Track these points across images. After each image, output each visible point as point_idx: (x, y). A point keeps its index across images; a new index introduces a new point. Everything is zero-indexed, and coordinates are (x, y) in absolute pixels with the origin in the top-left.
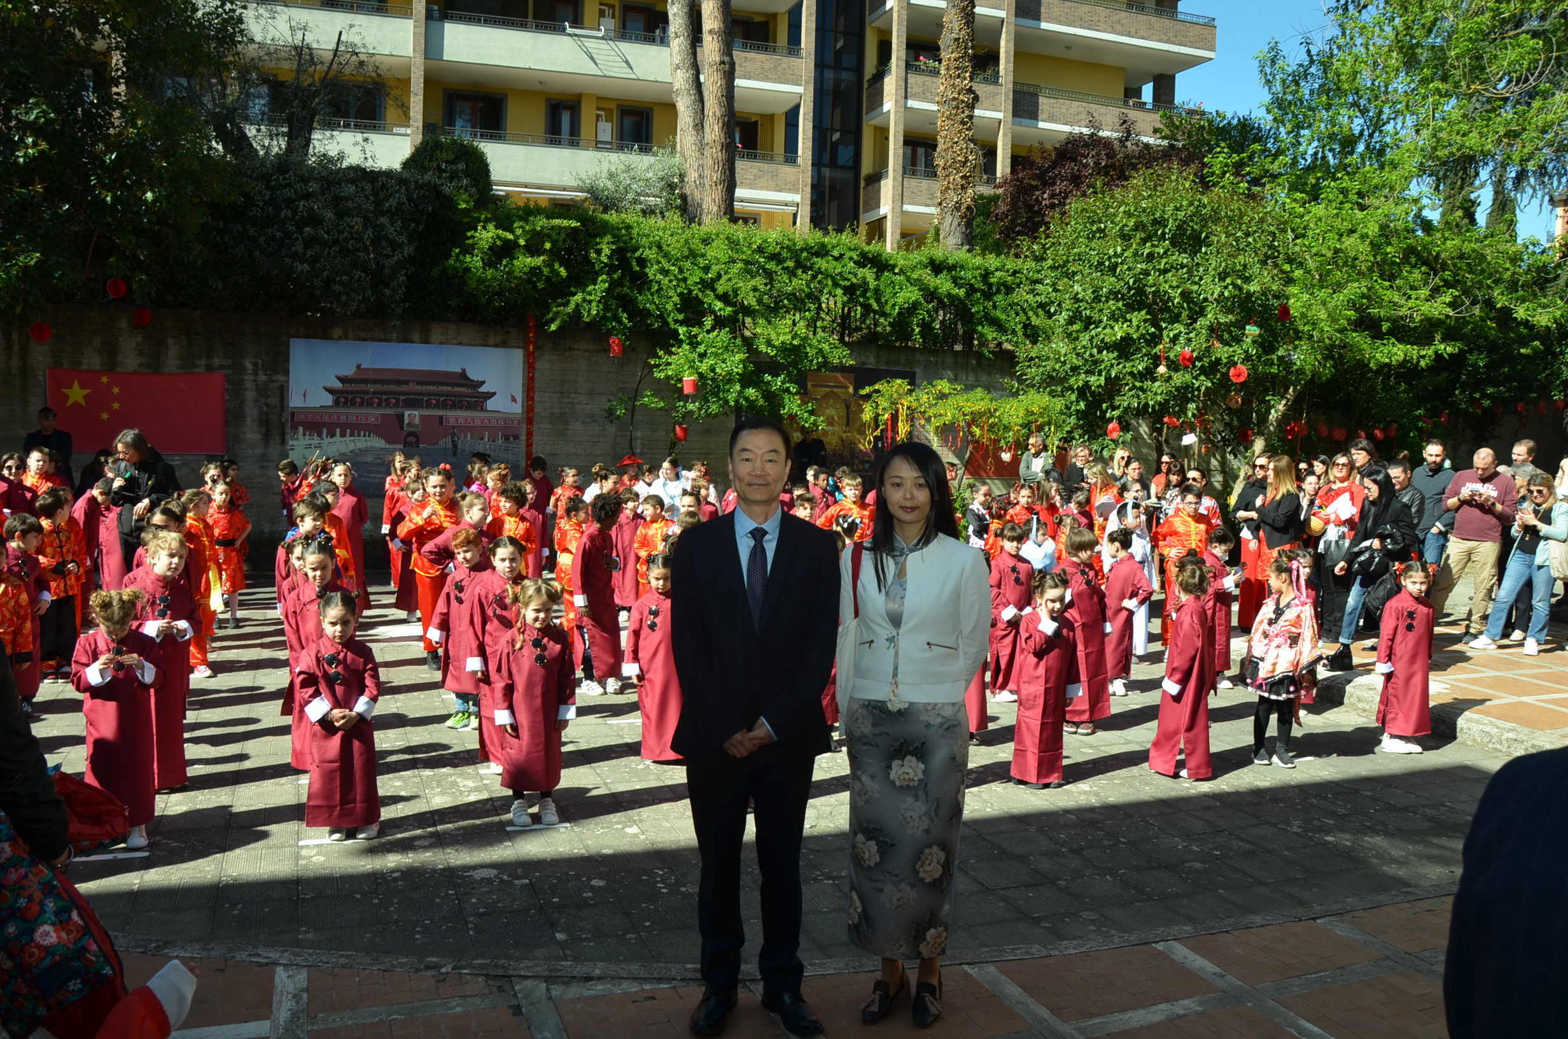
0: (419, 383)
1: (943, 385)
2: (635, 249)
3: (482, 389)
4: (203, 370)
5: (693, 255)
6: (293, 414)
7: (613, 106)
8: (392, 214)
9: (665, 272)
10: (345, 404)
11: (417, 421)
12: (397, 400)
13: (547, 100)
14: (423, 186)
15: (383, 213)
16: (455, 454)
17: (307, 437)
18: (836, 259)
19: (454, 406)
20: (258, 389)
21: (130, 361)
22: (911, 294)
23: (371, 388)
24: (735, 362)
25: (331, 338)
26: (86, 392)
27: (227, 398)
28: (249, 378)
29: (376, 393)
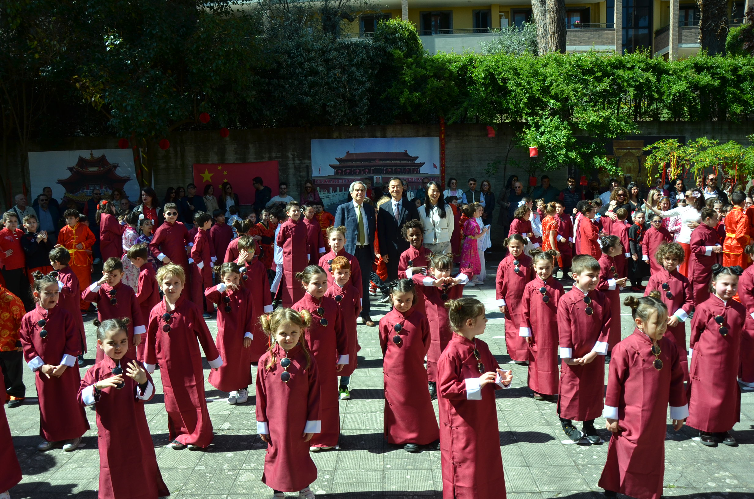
0: (381, 160)
1: (703, 141)
2: (500, 73)
3: (417, 161)
4: (267, 160)
5: (536, 74)
6: (314, 180)
7: (508, 9)
8: (358, 66)
9: (519, 85)
10: (341, 174)
11: (381, 181)
12: (369, 170)
13: (473, 11)
14: (376, 49)
15: (353, 65)
17: (322, 193)
18: (629, 69)
19: (401, 172)
20: (295, 168)
21: (231, 158)
22: (681, 86)
23: (355, 163)
24: (562, 135)
25: (333, 138)
26: (212, 174)
27: (280, 173)
28: (291, 162)
29: (357, 166)
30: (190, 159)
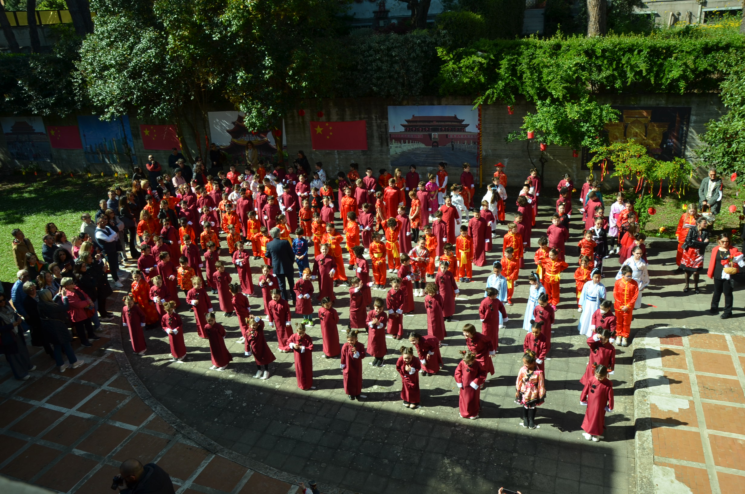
0: (437, 121)
3: (464, 123)
4: (358, 119)
6: (390, 135)
10: (409, 131)
11: (437, 137)
12: (429, 129)
16: (453, 149)
17: (396, 144)
19: (452, 130)
20: (377, 126)
21: (334, 117)
23: (418, 124)
25: (402, 105)
26: (322, 129)
27: (367, 129)
28: (374, 122)
29: (420, 126)
30: (308, 117)
